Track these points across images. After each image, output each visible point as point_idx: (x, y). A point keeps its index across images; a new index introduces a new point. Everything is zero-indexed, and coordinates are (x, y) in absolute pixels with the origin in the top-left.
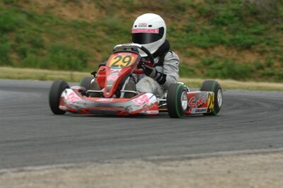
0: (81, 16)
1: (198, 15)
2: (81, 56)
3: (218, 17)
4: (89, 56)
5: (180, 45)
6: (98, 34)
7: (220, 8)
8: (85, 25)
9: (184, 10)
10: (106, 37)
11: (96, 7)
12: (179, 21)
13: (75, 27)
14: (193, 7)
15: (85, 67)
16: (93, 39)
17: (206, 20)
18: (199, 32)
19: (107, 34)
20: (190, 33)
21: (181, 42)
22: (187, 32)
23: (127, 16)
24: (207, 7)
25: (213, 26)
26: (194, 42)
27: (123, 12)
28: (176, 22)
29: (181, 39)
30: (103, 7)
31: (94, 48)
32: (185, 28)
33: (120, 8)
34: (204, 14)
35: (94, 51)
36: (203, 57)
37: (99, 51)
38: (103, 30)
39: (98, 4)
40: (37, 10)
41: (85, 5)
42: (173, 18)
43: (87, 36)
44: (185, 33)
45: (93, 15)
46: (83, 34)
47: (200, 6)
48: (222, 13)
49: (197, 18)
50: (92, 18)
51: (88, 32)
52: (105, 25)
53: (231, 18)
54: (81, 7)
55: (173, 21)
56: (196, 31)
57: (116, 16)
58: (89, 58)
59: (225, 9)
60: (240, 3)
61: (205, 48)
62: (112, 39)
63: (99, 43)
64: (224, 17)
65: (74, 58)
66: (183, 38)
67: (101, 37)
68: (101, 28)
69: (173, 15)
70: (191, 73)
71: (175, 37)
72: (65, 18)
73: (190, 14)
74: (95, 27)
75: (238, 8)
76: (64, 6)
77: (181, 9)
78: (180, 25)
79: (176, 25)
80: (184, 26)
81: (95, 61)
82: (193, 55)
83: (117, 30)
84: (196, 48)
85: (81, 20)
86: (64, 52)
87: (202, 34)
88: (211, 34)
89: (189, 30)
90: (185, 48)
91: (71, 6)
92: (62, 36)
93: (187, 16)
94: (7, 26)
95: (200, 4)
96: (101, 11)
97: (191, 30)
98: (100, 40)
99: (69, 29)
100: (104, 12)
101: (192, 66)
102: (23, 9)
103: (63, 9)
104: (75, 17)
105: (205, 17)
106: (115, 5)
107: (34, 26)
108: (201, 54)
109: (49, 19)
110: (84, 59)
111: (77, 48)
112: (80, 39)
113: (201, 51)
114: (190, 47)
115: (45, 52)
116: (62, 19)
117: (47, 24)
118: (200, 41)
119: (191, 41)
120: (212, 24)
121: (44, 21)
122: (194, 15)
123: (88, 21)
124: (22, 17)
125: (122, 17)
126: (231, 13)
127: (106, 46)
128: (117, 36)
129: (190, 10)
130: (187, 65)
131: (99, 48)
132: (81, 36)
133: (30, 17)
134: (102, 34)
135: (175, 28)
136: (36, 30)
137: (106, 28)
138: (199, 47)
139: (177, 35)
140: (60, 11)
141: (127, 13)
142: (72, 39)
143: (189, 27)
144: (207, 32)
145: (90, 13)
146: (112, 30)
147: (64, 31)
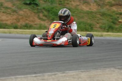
0: (90, 9)
2: (90, 25)
4: (93, 25)
6: (97, 16)
8: (92, 12)
10: (101, 17)
11: (96, 5)
13: (88, 13)
15: (92, 30)
16: (95, 18)
19: (101, 16)
31: (96, 22)
33: (106, 5)
35: (96, 23)
37: (98, 23)
38: (99, 15)
39: (97, 4)
40: (72, 7)
41: (92, 4)
43: (93, 17)
45: (95, 8)
46: (91, 16)
50: (95, 10)
51: (93, 15)
52: (100, 12)
54: (90, 5)
57: (105, 8)
58: (93, 26)
62: (103, 18)
63: (98, 20)
65: (87, 26)
72: (84, 10)
74: (96, 13)
76: (83, 5)
81: (96, 27)
83: (105, 14)
85: (90, 10)
91: (86, 5)
92: (82, 17)
98: (98, 18)
100: (100, 7)
103: (82, 6)
104: (88, 10)
109: (77, 11)
110: (92, 26)
111: (89, 22)
112: (90, 18)
116: (82, 10)
117: (76, 12)
121: (75, 11)
123: (93, 11)
125: (107, 9)
127: (101, 21)
128: (105, 17)
131: (98, 22)
132: (90, 17)
134: (99, 16)
137: (100, 14)
140: (82, 7)
141: (109, 7)
142: (86, 18)
145: (94, 8)
146: (103, 14)
147: (83, 15)
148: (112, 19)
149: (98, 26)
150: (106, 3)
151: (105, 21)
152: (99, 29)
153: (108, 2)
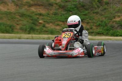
1: (59, 7)
3: (67, 8)
5: (53, 21)
7: (68, 4)
9: (52, 5)
12: (51, 10)
14: (56, 4)
17: (62, 9)
18: (60, 15)
20: (56, 15)
21: (52, 19)
22: (55, 15)
23: (28, 9)
24: (63, 4)
25: (66, 12)
26: (58, 19)
27: (26, 7)
28: (49, 11)
29: (52, 18)
30: (17, 5)
32: (54, 13)
34: (61, 7)
36: (63, 26)
42: (48, 9)
44: (53, 16)
47: (59, 4)
48: (69, 6)
49: (58, 9)
53: (73, 8)
55: (48, 10)
56: (59, 14)
59: (70, 4)
60: (76, 2)
61: (63, 22)
64: (70, 8)
66: (53, 17)
67: (18, 18)
68: (17, 14)
69: (48, 8)
70: (58, 33)
71: (50, 17)
73: (55, 7)
75: (76, 4)
77: (51, 5)
78: (51, 12)
79: (50, 12)
80: (53, 12)
82: (58, 25)
84: (59, 22)
86: (3, 25)
87: (61, 16)
88: (65, 16)
89: (55, 14)
90: (55, 22)
93: (54, 8)
95: (59, 2)
96: (16, 7)
97: (56, 14)
99: (4, 15)
101: (58, 30)
105: (62, 8)
106: (22, 4)
108: (61, 24)
113: (61, 23)
114: (57, 22)
118: (61, 19)
119: (57, 19)
120: (65, 11)
122: (57, 7)
126: (73, 6)
129: (55, 5)
130: (56, 29)
135: (49, 13)
138: (61, 21)
139: (50, 16)
143: (55, 13)
144: (64, 15)
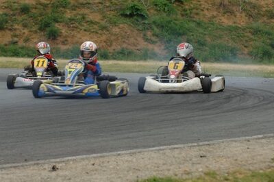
0: (235, 23)
2: (232, 50)
4: (238, 50)
6: (246, 34)
8: (237, 28)
10: (252, 37)
11: (246, 16)
13: (230, 30)
16: (242, 39)
19: (253, 34)
23: (269, 21)
27: (265, 19)
30: (250, 16)
31: (243, 45)
33: (263, 16)
35: (243, 47)
37: (245, 47)
38: (250, 32)
39: (247, 13)
40: (204, 19)
41: (238, 15)
43: (238, 36)
46: (235, 35)
50: (242, 24)
51: (239, 33)
52: (251, 28)
54: (235, 16)
57: (260, 21)
58: (237, 52)
62: (256, 38)
63: (247, 41)
67: (248, 37)
68: (248, 30)
72: (223, 24)
74: (244, 30)
81: (242, 54)
83: (260, 31)
85: (234, 25)
86: (219, 48)
91: (228, 15)
92: (220, 37)
94: (181, 31)
96: (249, 18)
98: (247, 39)
99: (225, 32)
100: (252, 19)
102: (194, 19)
103: (222, 18)
104: (230, 24)
106: (260, 14)
107: (201, 30)
109: (212, 26)
110: (234, 53)
111: (230, 45)
112: (233, 39)
115: (207, 48)
116: (221, 25)
117: (210, 29)
121: (208, 27)
123: (240, 26)
124: (193, 25)
125: (264, 22)
127: (251, 43)
128: (259, 36)
131: (246, 44)
133: (199, 24)
134: (249, 34)
136: (202, 33)
140: (221, 20)
142: (227, 38)
145: (241, 20)
146: (256, 32)
147: (222, 33)
148: (270, 39)
149: (246, 51)
150: (262, 13)
151: (259, 43)
152: (247, 57)
153: (266, 11)
